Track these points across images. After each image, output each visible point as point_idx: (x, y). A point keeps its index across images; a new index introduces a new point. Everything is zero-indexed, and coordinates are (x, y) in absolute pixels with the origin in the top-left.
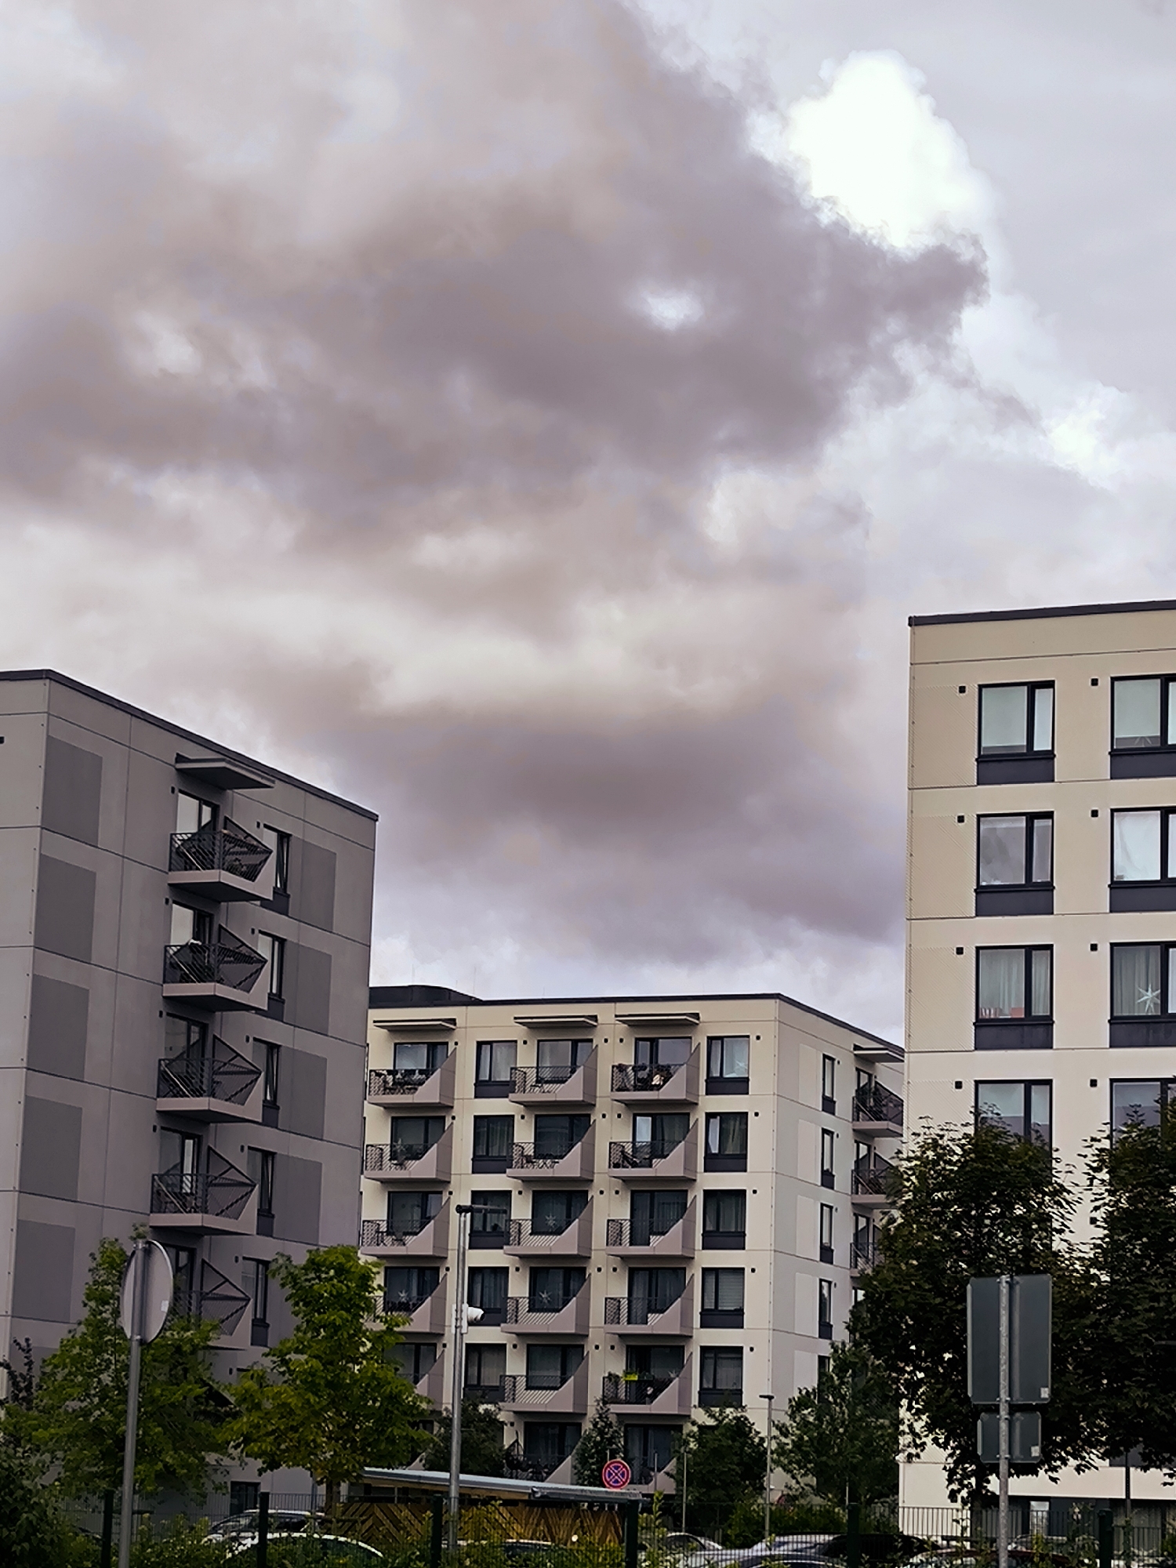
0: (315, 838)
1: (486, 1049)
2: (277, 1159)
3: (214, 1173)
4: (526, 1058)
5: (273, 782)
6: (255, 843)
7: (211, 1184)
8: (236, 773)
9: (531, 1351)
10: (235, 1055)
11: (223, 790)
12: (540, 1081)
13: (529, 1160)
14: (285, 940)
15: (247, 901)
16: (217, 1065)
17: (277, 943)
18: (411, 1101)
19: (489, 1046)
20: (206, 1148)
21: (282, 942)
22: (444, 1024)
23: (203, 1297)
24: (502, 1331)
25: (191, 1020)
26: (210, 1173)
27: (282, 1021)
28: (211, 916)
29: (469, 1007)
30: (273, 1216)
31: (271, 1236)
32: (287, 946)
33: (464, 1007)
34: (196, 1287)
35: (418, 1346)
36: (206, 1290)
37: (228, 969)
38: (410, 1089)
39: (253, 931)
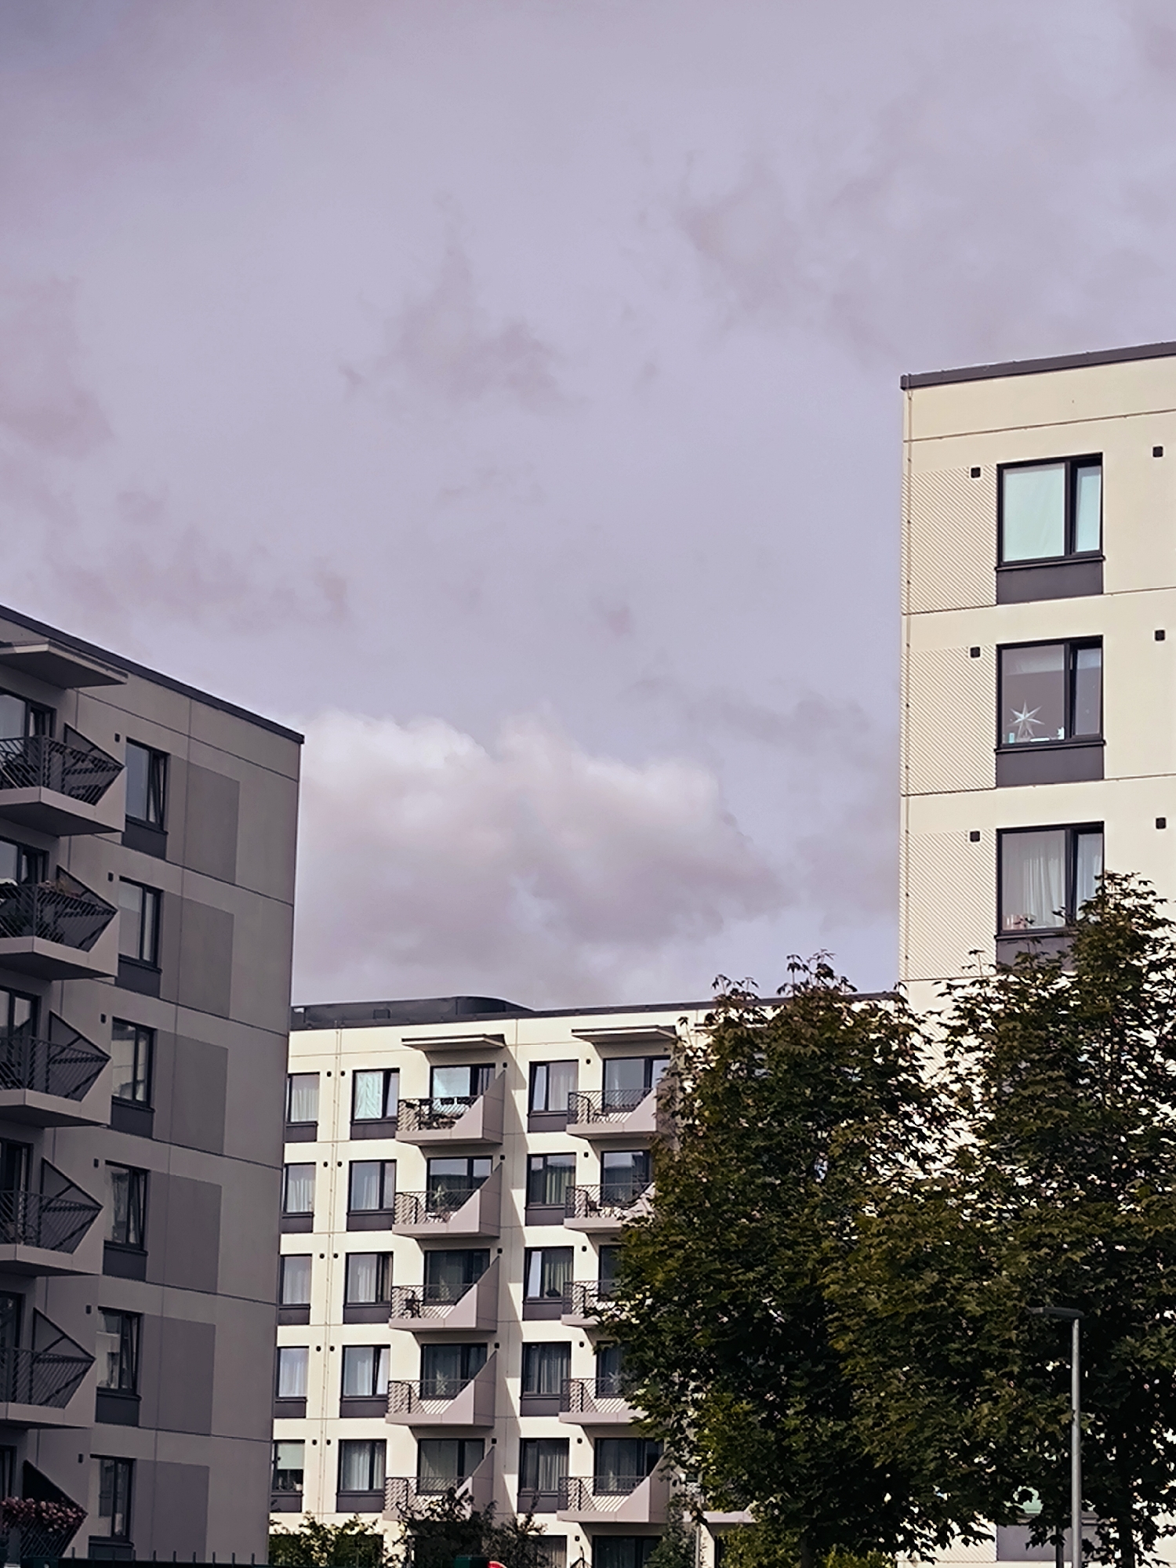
0: (204, 758)
1: (541, 1071)
2: (152, 1179)
3: (50, 1193)
4: (590, 1079)
5: (126, 676)
6: (104, 758)
7: (43, 1209)
8: (72, 662)
9: (599, 1446)
10: (76, 1036)
11: (63, 687)
12: (606, 1108)
13: (591, 1207)
14: (162, 891)
15: (92, 834)
16: (55, 1050)
17: (149, 896)
18: (448, 1137)
19: (545, 1068)
20: (40, 1161)
21: (158, 893)
22: (488, 1040)
23: (36, 1359)
24: (561, 1421)
25: (14, 990)
26: (45, 1194)
27: (158, 998)
28: (45, 854)
29: (520, 1020)
30: (146, 1254)
31: (144, 1281)
32: (165, 902)
33: (514, 1021)
34: (25, 1344)
35: (462, 1443)
36: (39, 1349)
37: (69, 924)
38: (446, 1123)
39: (111, 877)
